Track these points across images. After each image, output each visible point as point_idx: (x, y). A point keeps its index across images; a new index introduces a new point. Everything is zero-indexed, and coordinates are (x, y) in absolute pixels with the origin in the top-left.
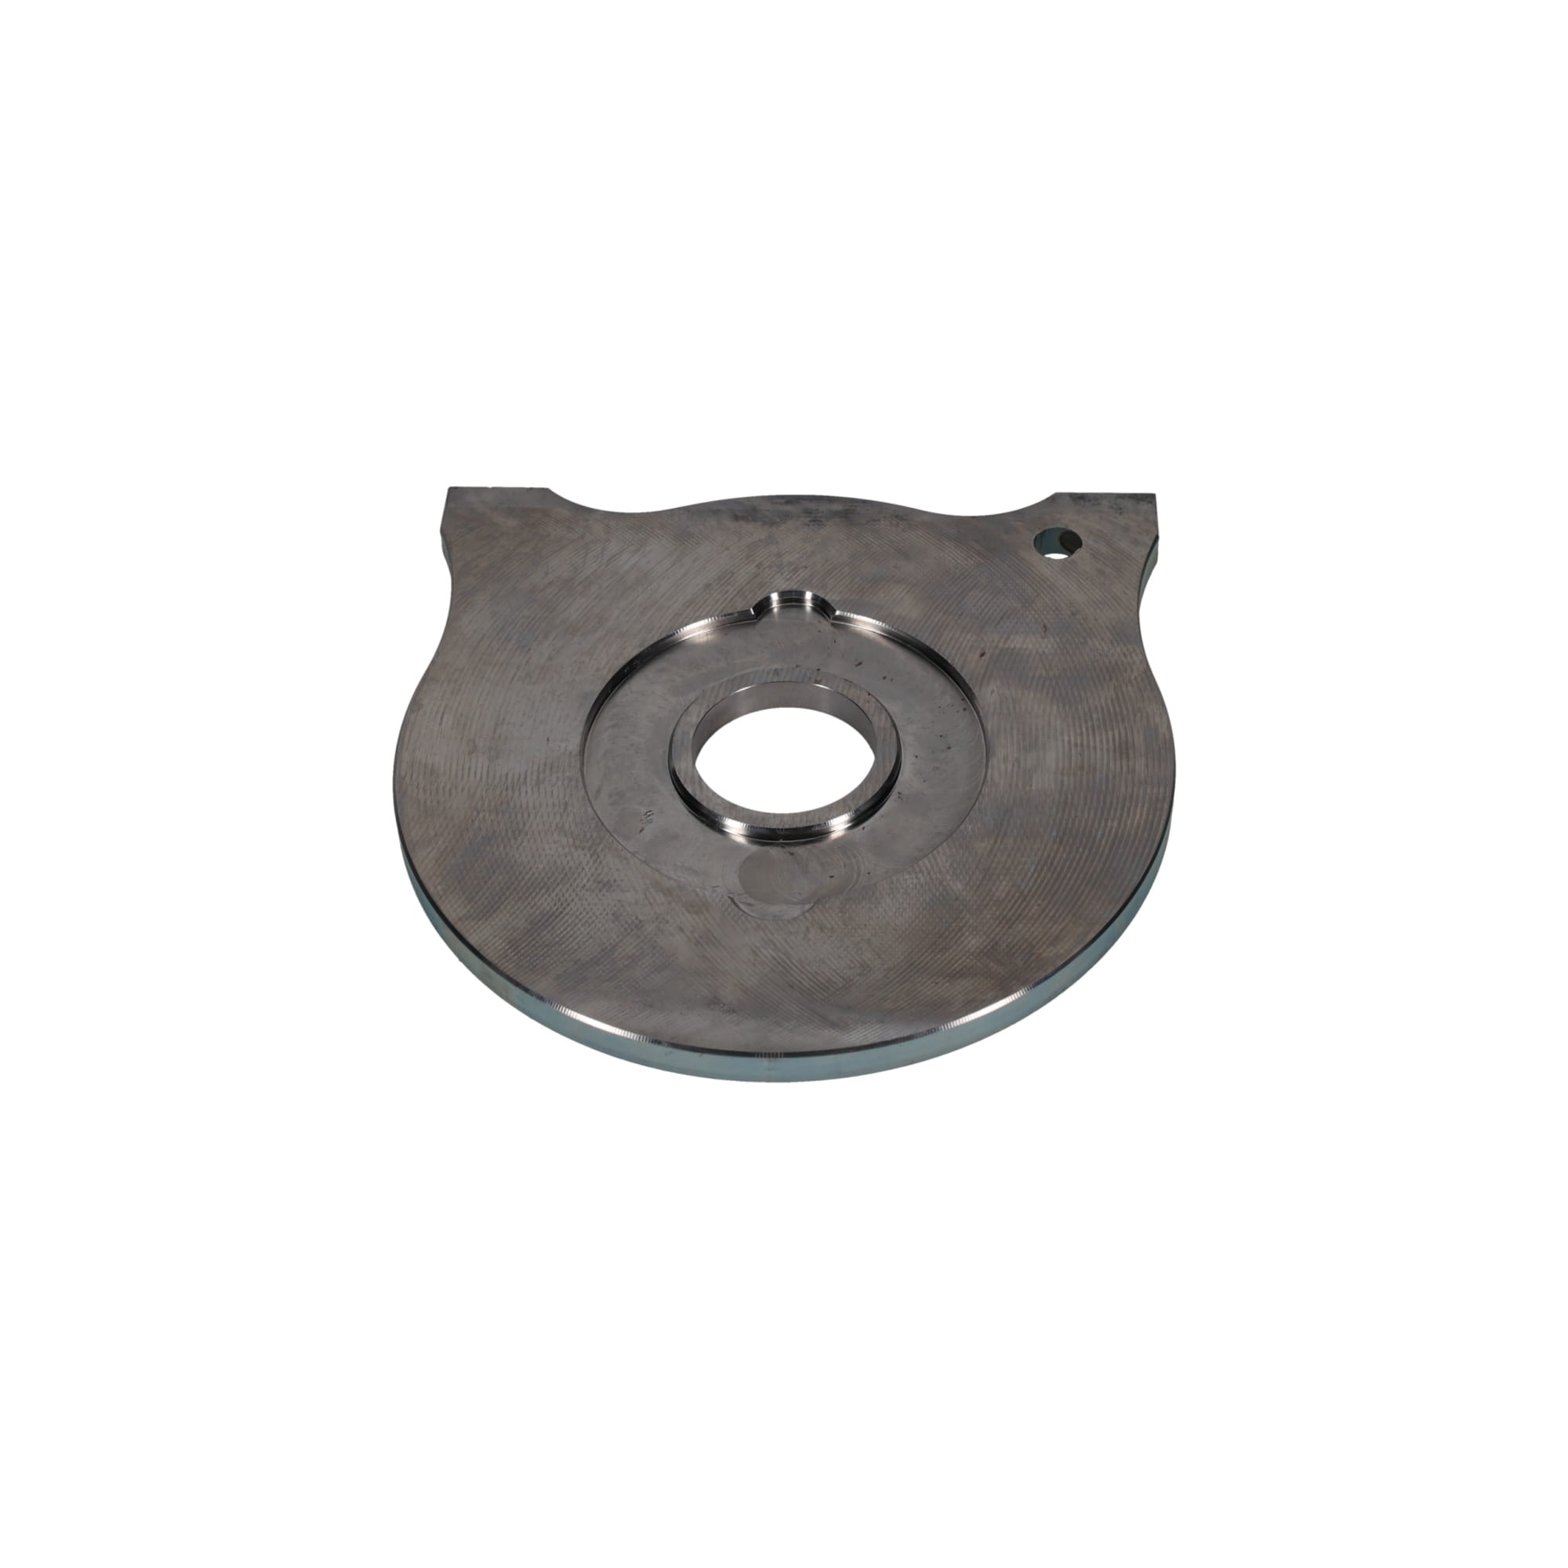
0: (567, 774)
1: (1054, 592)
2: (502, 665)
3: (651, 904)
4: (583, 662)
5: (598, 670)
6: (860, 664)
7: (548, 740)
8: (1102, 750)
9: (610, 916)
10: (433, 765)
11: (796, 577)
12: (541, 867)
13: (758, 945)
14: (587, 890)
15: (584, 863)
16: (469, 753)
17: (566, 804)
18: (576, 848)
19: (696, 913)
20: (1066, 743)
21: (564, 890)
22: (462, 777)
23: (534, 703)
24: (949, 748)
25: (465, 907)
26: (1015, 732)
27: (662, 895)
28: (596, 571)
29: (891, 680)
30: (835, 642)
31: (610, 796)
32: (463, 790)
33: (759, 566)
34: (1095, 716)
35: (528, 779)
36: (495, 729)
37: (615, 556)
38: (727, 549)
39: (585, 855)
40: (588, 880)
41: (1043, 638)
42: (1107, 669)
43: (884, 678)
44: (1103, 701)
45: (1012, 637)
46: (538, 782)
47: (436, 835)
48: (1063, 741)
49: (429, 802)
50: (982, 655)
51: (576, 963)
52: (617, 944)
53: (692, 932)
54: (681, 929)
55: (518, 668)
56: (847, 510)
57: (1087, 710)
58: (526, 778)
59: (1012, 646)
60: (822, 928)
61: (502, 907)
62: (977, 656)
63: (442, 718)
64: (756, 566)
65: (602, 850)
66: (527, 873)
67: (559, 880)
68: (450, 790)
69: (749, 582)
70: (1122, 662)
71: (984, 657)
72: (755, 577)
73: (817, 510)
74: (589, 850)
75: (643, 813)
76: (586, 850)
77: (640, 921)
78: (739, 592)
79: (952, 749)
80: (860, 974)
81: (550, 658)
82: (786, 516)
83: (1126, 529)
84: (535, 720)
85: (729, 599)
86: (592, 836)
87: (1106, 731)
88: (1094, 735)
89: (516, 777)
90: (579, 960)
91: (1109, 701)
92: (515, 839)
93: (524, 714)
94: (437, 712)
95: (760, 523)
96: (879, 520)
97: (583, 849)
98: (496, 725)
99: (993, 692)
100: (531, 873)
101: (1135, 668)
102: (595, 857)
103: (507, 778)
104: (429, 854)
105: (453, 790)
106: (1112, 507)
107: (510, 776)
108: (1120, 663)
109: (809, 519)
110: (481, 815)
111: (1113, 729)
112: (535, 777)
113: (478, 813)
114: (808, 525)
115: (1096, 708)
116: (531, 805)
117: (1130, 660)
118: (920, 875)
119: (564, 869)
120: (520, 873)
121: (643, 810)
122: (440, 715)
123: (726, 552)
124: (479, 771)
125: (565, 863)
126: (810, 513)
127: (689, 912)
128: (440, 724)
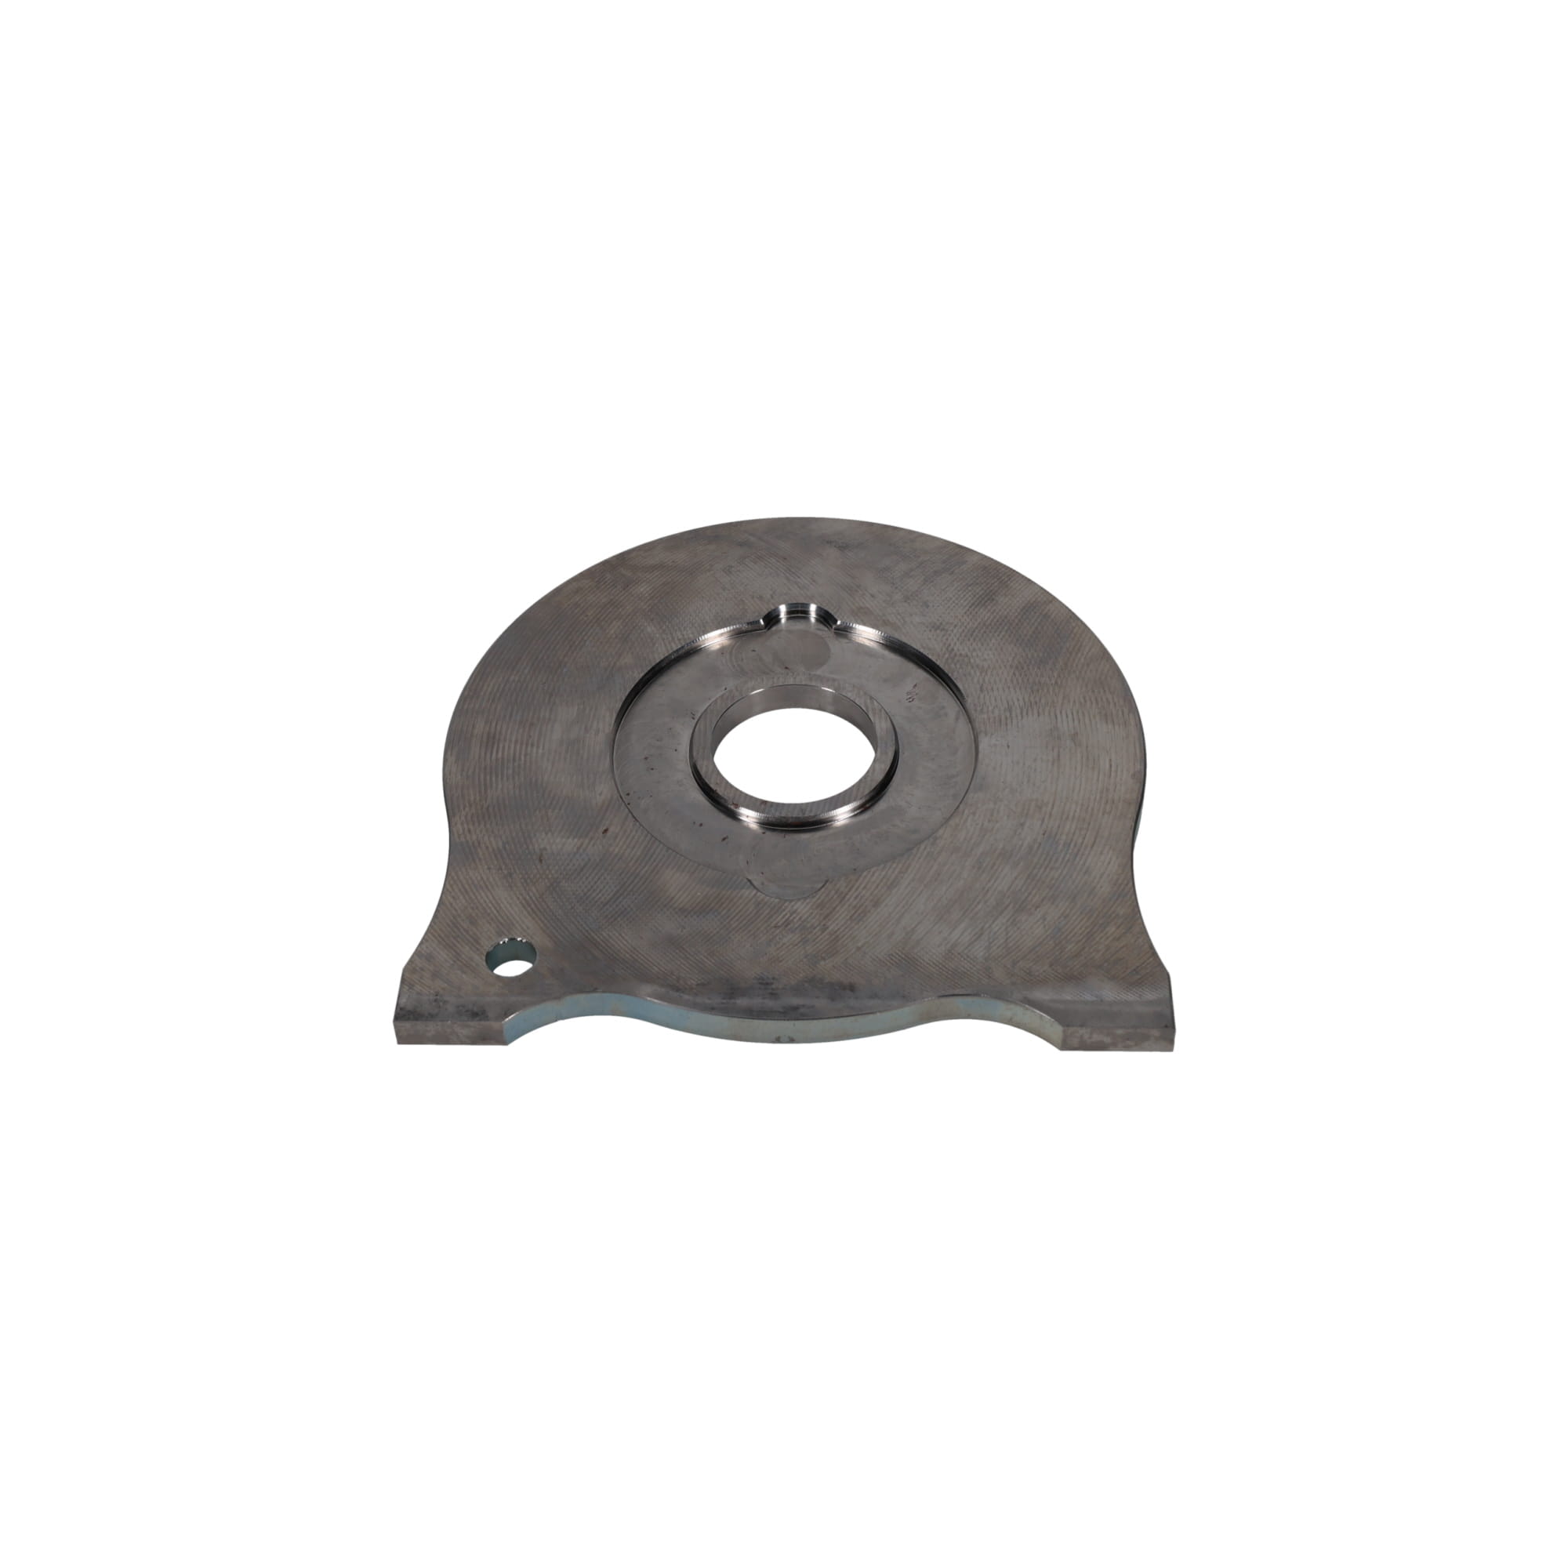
0: (985, 716)
1: (525, 899)
2: (1067, 818)
3: (899, 614)
4: (989, 821)
5: (974, 814)
6: (724, 839)
7: (1008, 746)
8: (510, 741)
9: (931, 605)
10: (1107, 722)
11: (786, 914)
12: (993, 641)
13: (811, 586)
14: (952, 623)
15: (958, 643)
16: (1077, 733)
17: (981, 690)
18: (967, 656)
19: (861, 608)
20: (541, 747)
21: (971, 624)
22: (1078, 712)
23: (1029, 781)
24: (646, 758)
25: (1049, 610)
27: (891, 620)
28: (993, 922)
29: (694, 823)
30: (747, 862)
31: (946, 715)
32: (1074, 702)
33: (825, 928)
34: (510, 771)
35: (1019, 711)
36: (1059, 756)
37: (975, 940)
38: (859, 949)
39: (958, 650)
40: (952, 631)
41: (545, 849)
42: (489, 817)
43: (701, 825)
44: (500, 786)
45: (575, 850)
46: (1009, 709)
47: (1088, 665)
48: (543, 749)
49: (1102, 691)
50: (606, 831)
51: (953, 572)
52: (922, 585)
53: (864, 594)
54: (872, 596)
55: (1050, 815)
56: (730, 998)
57: (517, 778)
58: (1022, 713)
59: (576, 840)
60: (761, 598)
61: (1019, 610)
62: (611, 829)
63: (1111, 766)
64: (828, 928)
65: (945, 654)
66: (1004, 636)
67: (977, 631)
68: (1085, 701)
69: (835, 908)
70: (474, 824)
71: (605, 828)
72: (828, 914)
73: (764, 999)
74: (955, 655)
75: (915, 700)
76: (958, 653)
77: (905, 601)
78: (844, 897)
79: (643, 757)
80: (732, 567)
81: (1022, 825)
82: (798, 990)
83: (435, 975)
84: (1024, 764)
85: (854, 890)
86: (955, 664)
87: (503, 758)
88: (515, 754)
89: (1030, 712)
90: (950, 574)
91: (494, 785)
92: (1019, 662)
93: (1035, 770)
94: (1116, 771)
95: (826, 981)
96: (698, 985)
97: (961, 655)
98: (1059, 760)
99: (600, 794)
100: (1001, 636)
101: (463, 818)
102: (950, 649)
103: (1038, 713)
104: (1090, 649)
105: (1082, 701)
106: (445, 1002)
107: (1036, 714)
108: (477, 824)
109: (774, 986)
110: (1053, 682)
111: (497, 760)
112: (1014, 713)
113: (1056, 683)
114: (774, 978)
115: (508, 779)
116: (1012, 689)
117: (465, 826)
118: (680, 637)
119: (974, 640)
120: (1010, 636)
121: (916, 702)
122: (1113, 769)
123: (860, 944)
124: (1064, 716)
125: (974, 644)
126: (772, 994)
127: (867, 608)
128: (1110, 760)
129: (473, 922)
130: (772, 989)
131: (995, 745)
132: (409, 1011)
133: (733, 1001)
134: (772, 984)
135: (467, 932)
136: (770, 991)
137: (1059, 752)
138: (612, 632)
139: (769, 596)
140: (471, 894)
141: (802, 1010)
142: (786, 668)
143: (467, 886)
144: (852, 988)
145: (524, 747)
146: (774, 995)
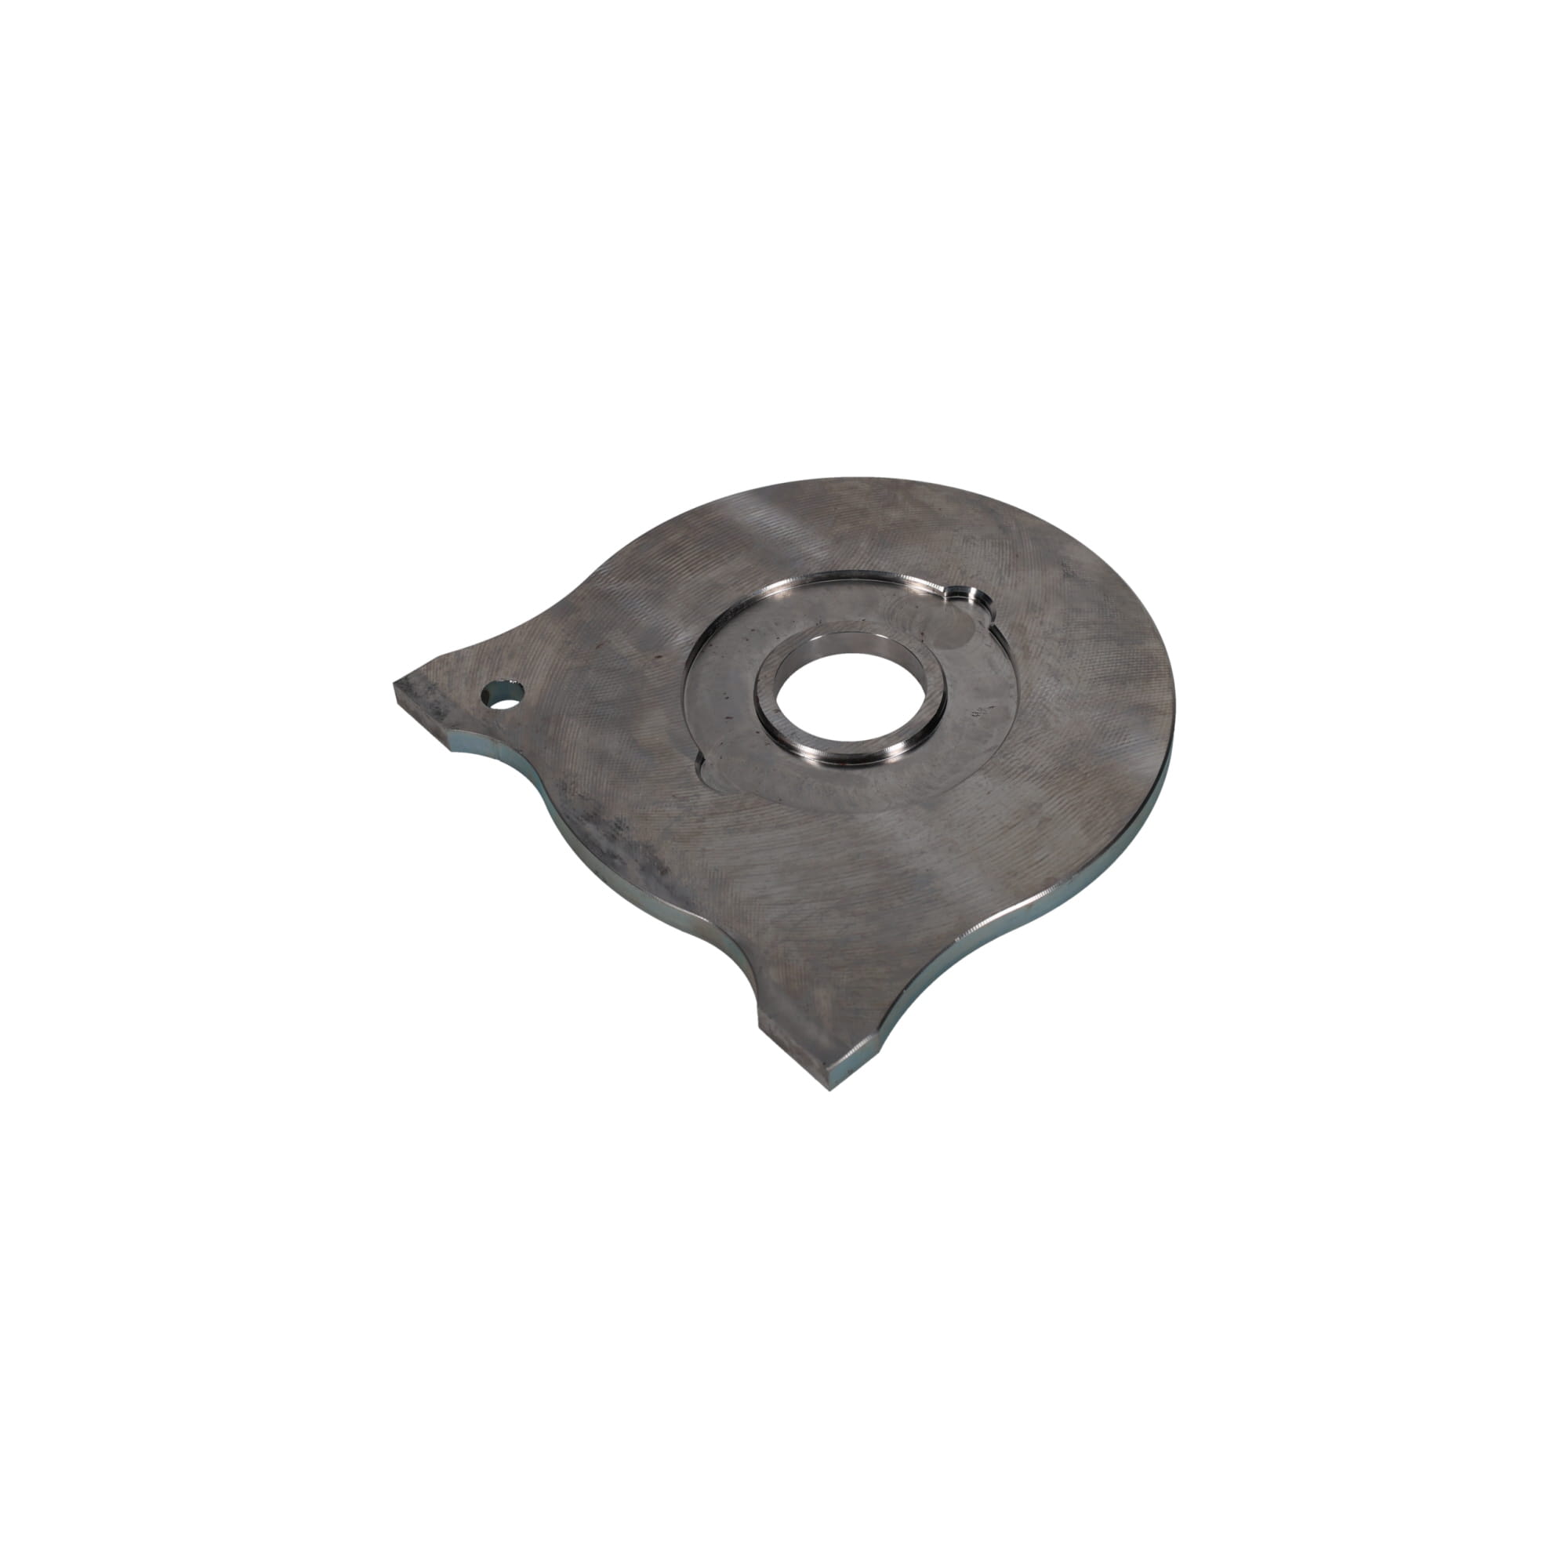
0: (1002, 761)
1: (557, 664)
3: (1042, 648)
6: (728, 718)
7: (989, 793)
8: (683, 558)
9: (1074, 656)
10: (1082, 828)
11: (691, 793)
12: (1083, 713)
13: (1009, 587)
14: (1070, 680)
16: (1051, 819)
17: (1025, 741)
18: (1048, 709)
19: (1022, 626)
20: (693, 576)
21: (1083, 690)
22: (1072, 806)
23: (969, 827)
24: (753, 630)
26: (712, 600)
27: (1030, 650)
28: (811, 902)
29: (724, 694)
30: (721, 744)
31: (986, 742)
32: (1080, 797)
33: (703, 820)
34: (656, 578)
35: (1031, 774)
36: (1015, 825)
37: (783, 904)
38: (703, 850)
40: (1063, 686)
41: (610, 642)
42: (605, 598)
43: (727, 698)
44: (638, 583)
45: (626, 655)
46: (1026, 768)
47: (1127, 778)
48: (693, 578)
49: (1111, 804)
50: (659, 657)
51: (1122, 645)
52: (1087, 639)
53: (1037, 617)
54: (1041, 623)
56: (586, 819)
57: (654, 584)
58: (1031, 777)
59: (634, 650)
60: (963, 573)
61: (1132, 704)
62: (664, 658)
63: (1041, 860)
64: (704, 822)
65: (1034, 697)
68: (1089, 803)
69: (726, 812)
70: (591, 596)
71: (659, 654)
72: (716, 814)
73: (605, 835)
75: (979, 717)
76: (1044, 704)
77: (1059, 642)
78: (740, 811)
79: (752, 628)
80: (973, 538)
81: (922, 853)
82: (631, 846)
83: (449, 673)
84: (982, 813)
86: (1032, 710)
87: (664, 566)
88: (674, 568)
89: (1037, 781)
90: (1119, 645)
91: (635, 579)
93: (984, 823)
94: (1040, 867)
95: (655, 855)
96: (580, 795)
97: (1045, 706)
98: (1010, 828)
99: (687, 631)
102: (1042, 697)
103: (1044, 785)
105: (1087, 800)
106: (433, 693)
107: (1039, 785)
108: (593, 597)
109: (620, 832)
110: (1085, 772)
111: (659, 564)
112: (1025, 773)
113: (1086, 774)
114: (627, 827)
115: (648, 582)
116: (1047, 756)
121: (976, 719)
122: (1040, 864)
123: (707, 848)
124: (1057, 802)
126: (613, 836)
127: (1025, 629)
128: (1047, 856)
129: (511, 656)
130: (618, 834)
131: (980, 786)
132: (408, 683)
133: (584, 821)
134: (622, 830)
135: (500, 660)
136: (613, 833)
137: (1019, 822)
138: (837, 530)
139: (970, 575)
140: (532, 639)
141: (617, 861)
142: (922, 634)
143: (537, 631)
144: (665, 871)
145: (685, 567)
146: (613, 838)
